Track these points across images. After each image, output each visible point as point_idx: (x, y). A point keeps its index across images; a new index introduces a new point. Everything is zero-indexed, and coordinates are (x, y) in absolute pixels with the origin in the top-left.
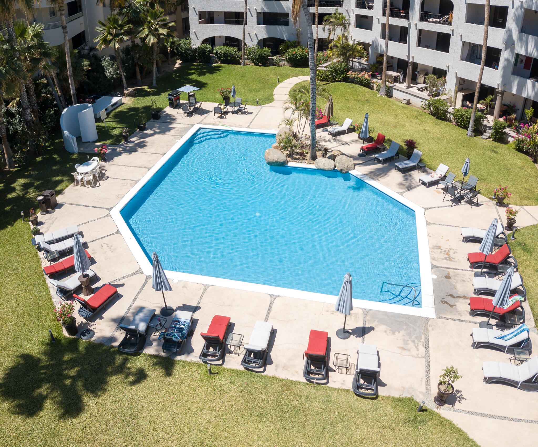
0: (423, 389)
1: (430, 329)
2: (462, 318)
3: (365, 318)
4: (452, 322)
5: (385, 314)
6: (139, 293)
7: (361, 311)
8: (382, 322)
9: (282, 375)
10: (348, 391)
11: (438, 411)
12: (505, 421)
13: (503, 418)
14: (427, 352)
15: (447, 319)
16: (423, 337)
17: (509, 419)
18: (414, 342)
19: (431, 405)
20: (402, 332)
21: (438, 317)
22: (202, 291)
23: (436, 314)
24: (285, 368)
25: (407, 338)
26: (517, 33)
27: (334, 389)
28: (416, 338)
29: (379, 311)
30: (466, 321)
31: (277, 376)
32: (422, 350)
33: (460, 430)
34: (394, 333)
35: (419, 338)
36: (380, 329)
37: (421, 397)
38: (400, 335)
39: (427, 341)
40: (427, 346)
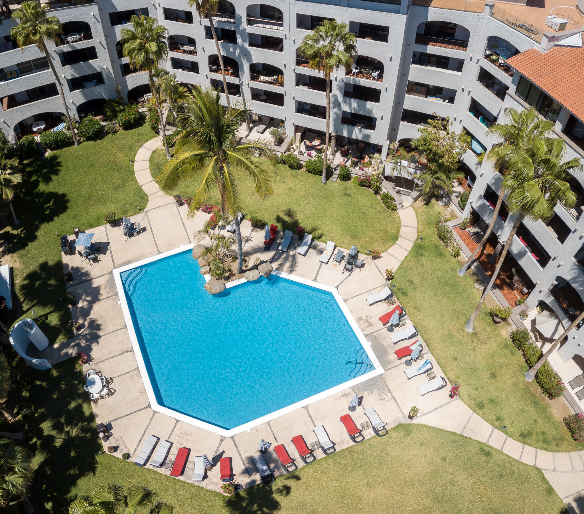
0: (401, 415)
1: (386, 380)
2: (396, 364)
3: (355, 392)
4: (393, 370)
5: (362, 384)
6: (238, 450)
7: (350, 389)
8: (364, 390)
9: (344, 447)
10: (375, 436)
11: (412, 422)
12: (438, 410)
13: (436, 409)
14: (392, 395)
15: (390, 369)
16: (385, 387)
17: (438, 408)
18: (383, 393)
19: (409, 421)
20: (376, 390)
21: (386, 370)
22: (268, 427)
23: (384, 369)
24: (342, 442)
25: (379, 392)
26: (342, 97)
27: (369, 439)
28: (383, 389)
29: (358, 384)
30: (398, 365)
31: (342, 448)
32: (389, 394)
33: (425, 425)
34: (372, 393)
35: (384, 389)
36: (365, 394)
37: (403, 420)
38: (375, 392)
39: (388, 388)
40: (390, 391)
